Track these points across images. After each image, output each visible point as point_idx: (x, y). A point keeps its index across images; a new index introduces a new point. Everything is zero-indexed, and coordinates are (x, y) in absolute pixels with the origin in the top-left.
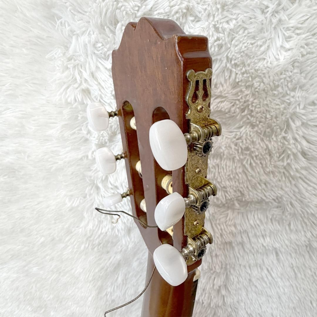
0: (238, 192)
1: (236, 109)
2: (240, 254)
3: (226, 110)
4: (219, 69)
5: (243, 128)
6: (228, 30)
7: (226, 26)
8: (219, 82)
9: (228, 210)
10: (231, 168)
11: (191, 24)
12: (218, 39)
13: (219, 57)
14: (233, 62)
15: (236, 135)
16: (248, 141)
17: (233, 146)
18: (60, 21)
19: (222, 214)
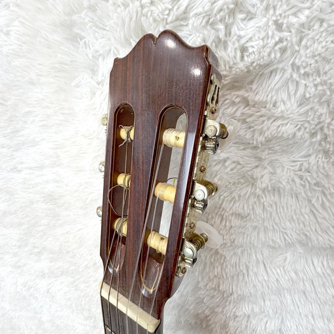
0: (302, 236)
1: (303, 134)
3: (289, 135)
4: (280, 82)
5: (313, 157)
6: (297, 26)
7: (293, 20)
8: (280, 99)
9: (286, 253)
10: (293, 208)
11: (241, 24)
12: (281, 40)
13: (281, 66)
14: (302, 71)
15: (301, 165)
16: (320, 174)
17: (297, 180)
19: (279, 257)
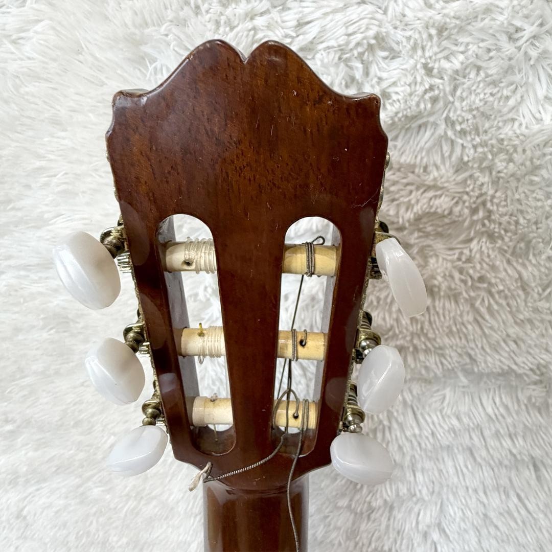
0: (465, 357)
1: (462, 209)
2: (467, 468)
3: (444, 210)
4: (432, 139)
5: (475, 242)
6: (450, 72)
7: (445, 65)
8: (432, 162)
9: (444, 388)
10: (452, 315)
11: (383, 64)
12: (431, 88)
13: (432, 119)
14: (458, 128)
15: (461, 253)
16: (485, 265)
17: (457, 275)
18: (154, 65)
19: (435, 395)
